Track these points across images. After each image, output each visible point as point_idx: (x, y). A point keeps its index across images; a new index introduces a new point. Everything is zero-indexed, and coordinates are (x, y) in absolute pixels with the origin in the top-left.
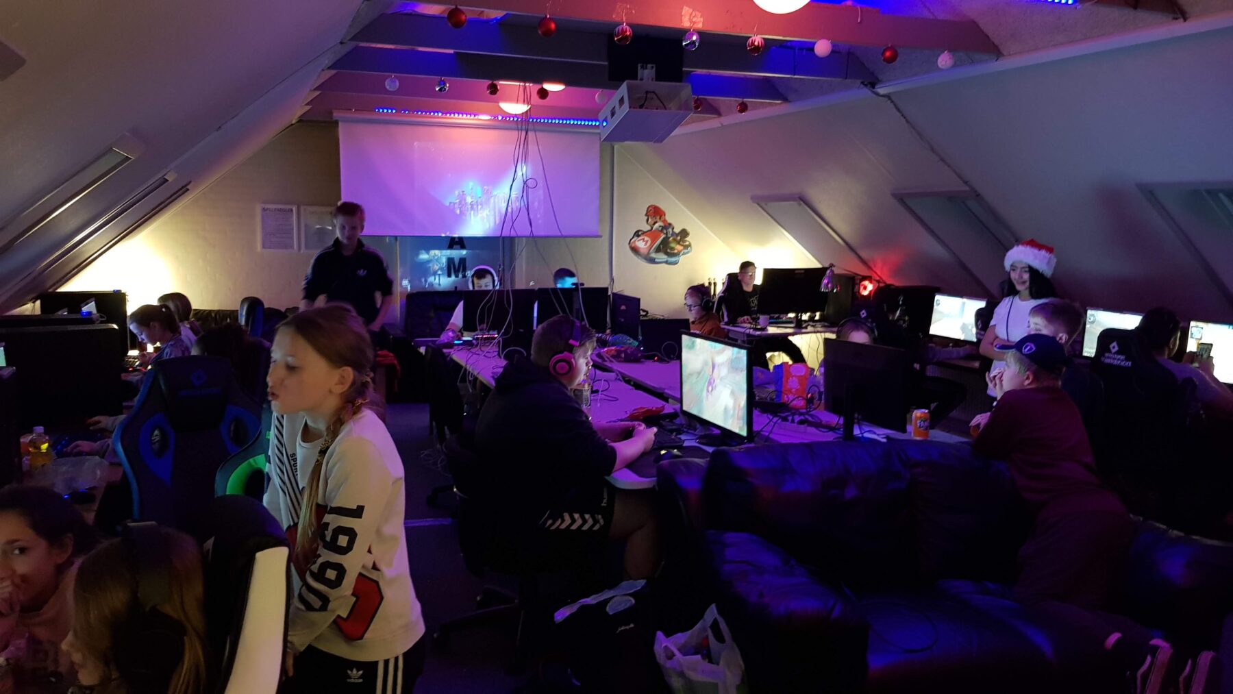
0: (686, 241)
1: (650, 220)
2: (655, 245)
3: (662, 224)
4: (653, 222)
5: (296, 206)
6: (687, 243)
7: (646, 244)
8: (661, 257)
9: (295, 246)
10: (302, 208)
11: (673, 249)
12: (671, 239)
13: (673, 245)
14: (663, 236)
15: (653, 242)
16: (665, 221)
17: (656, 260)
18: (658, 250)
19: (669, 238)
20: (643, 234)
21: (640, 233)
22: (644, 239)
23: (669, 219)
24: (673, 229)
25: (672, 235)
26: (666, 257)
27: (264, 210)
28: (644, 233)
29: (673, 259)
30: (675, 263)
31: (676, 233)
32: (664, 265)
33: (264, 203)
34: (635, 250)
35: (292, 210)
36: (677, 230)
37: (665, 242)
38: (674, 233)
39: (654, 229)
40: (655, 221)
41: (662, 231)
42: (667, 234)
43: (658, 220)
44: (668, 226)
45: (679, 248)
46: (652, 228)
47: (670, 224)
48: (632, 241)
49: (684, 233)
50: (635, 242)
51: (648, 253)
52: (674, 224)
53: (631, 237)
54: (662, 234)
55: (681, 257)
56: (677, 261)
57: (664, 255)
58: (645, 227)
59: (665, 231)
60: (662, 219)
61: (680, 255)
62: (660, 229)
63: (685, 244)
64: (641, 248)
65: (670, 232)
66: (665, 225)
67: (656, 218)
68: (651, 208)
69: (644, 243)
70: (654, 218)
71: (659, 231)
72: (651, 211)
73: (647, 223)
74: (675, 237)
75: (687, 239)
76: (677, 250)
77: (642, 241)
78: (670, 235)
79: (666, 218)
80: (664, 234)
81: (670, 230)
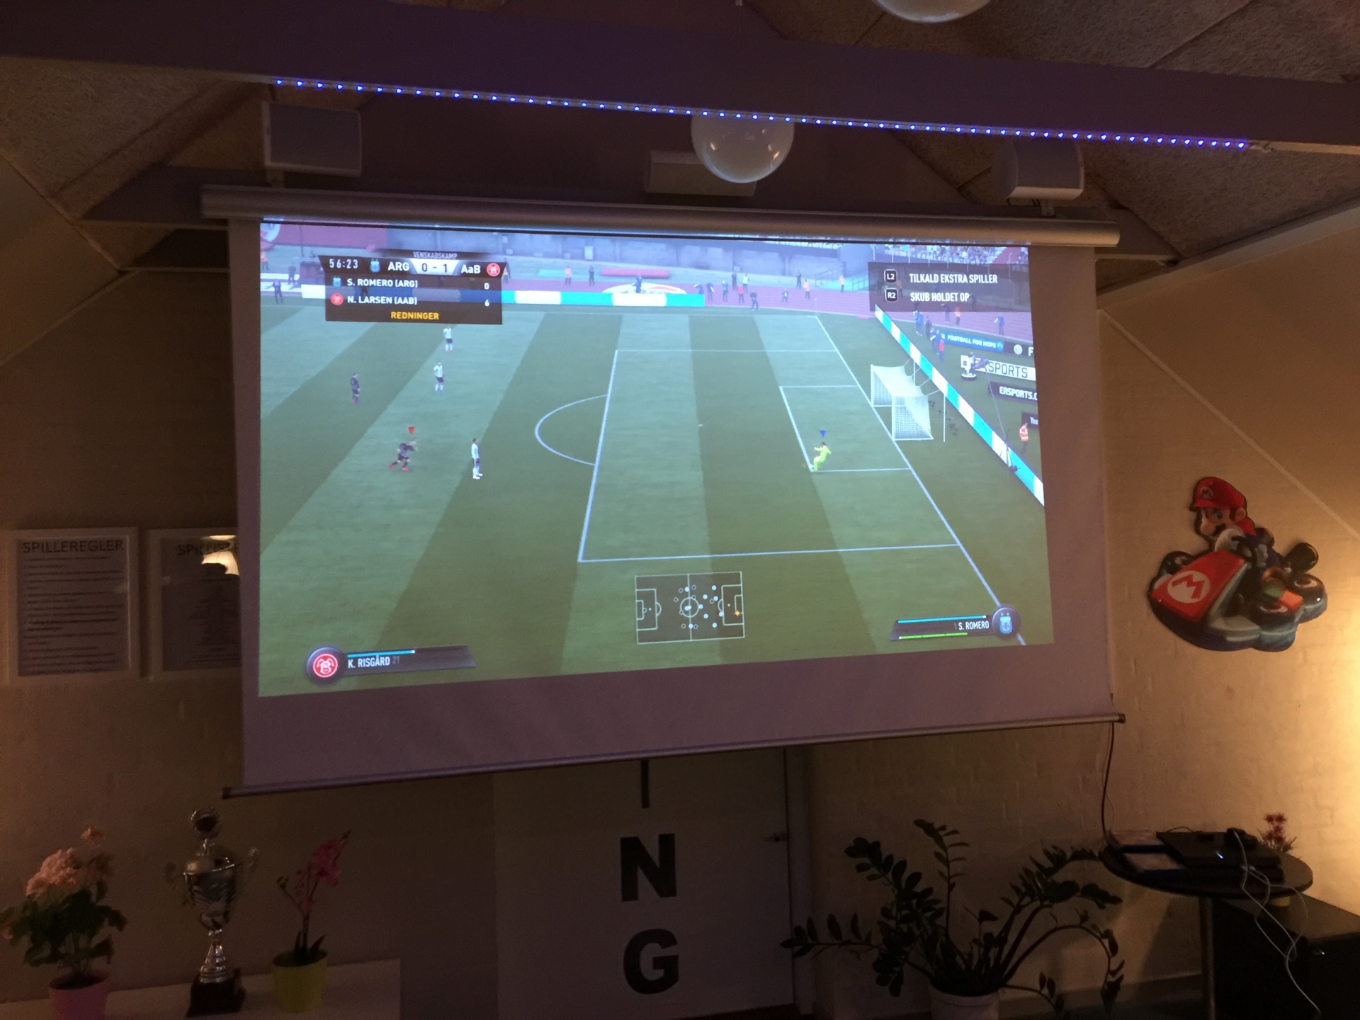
0: (1310, 576)
1: (1204, 521)
2: (1223, 595)
4: (1212, 528)
5: (137, 532)
6: (1314, 584)
7: (1196, 595)
8: (1244, 628)
9: (133, 660)
10: (155, 537)
11: (1274, 602)
12: (1267, 573)
13: (1273, 592)
14: (1244, 566)
15: (1217, 583)
16: (1246, 523)
17: (1230, 639)
18: (1231, 609)
19: (1264, 569)
20: (1185, 563)
21: (1178, 561)
23: (1259, 515)
24: (1271, 542)
25: (1270, 562)
26: (1257, 627)
27: (25, 547)
28: (1189, 559)
29: (1277, 634)
30: (1283, 645)
32: (1252, 651)
33: (22, 526)
34: (1166, 613)
35: (119, 543)
36: (1280, 547)
37: (1251, 584)
38: (1274, 558)
39: (1216, 550)
40: (1220, 523)
41: (1239, 553)
42: (1253, 560)
43: (1227, 520)
44: (1259, 536)
45: (1291, 598)
46: (1211, 544)
47: (1262, 532)
48: (1157, 585)
49: (1303, 556)
50: (1164, 586)
51: (1204, 618)
52: (1273, 531)
53: (1153, 572)
54: (1242, 561)
55: (1300, 626)
56: (1290, 639)
57: (1249, 622)
58: (1190, 543)
59: (1249, 554)
60: (1238, 518)
61: (1297, 619)
62: (1235, 548)
63: (1306, 586)
64: (1182, 604)
65: (1262, 553)
66: (1247, 535)
67: (1220, 517)
68: (1205, 488)
69: (1193, 589)
70: (1216, 515)
71: (1232, 551)
72: (1206, 496)
73: (1197, 531)
74: (1279, 569)
75: (1311, 572)
76: (1286, 605)
77: (1184, 584)
78: (1264, 564)
79: (1249, 516)
80: (1247, 560)
81: (1264, 548)
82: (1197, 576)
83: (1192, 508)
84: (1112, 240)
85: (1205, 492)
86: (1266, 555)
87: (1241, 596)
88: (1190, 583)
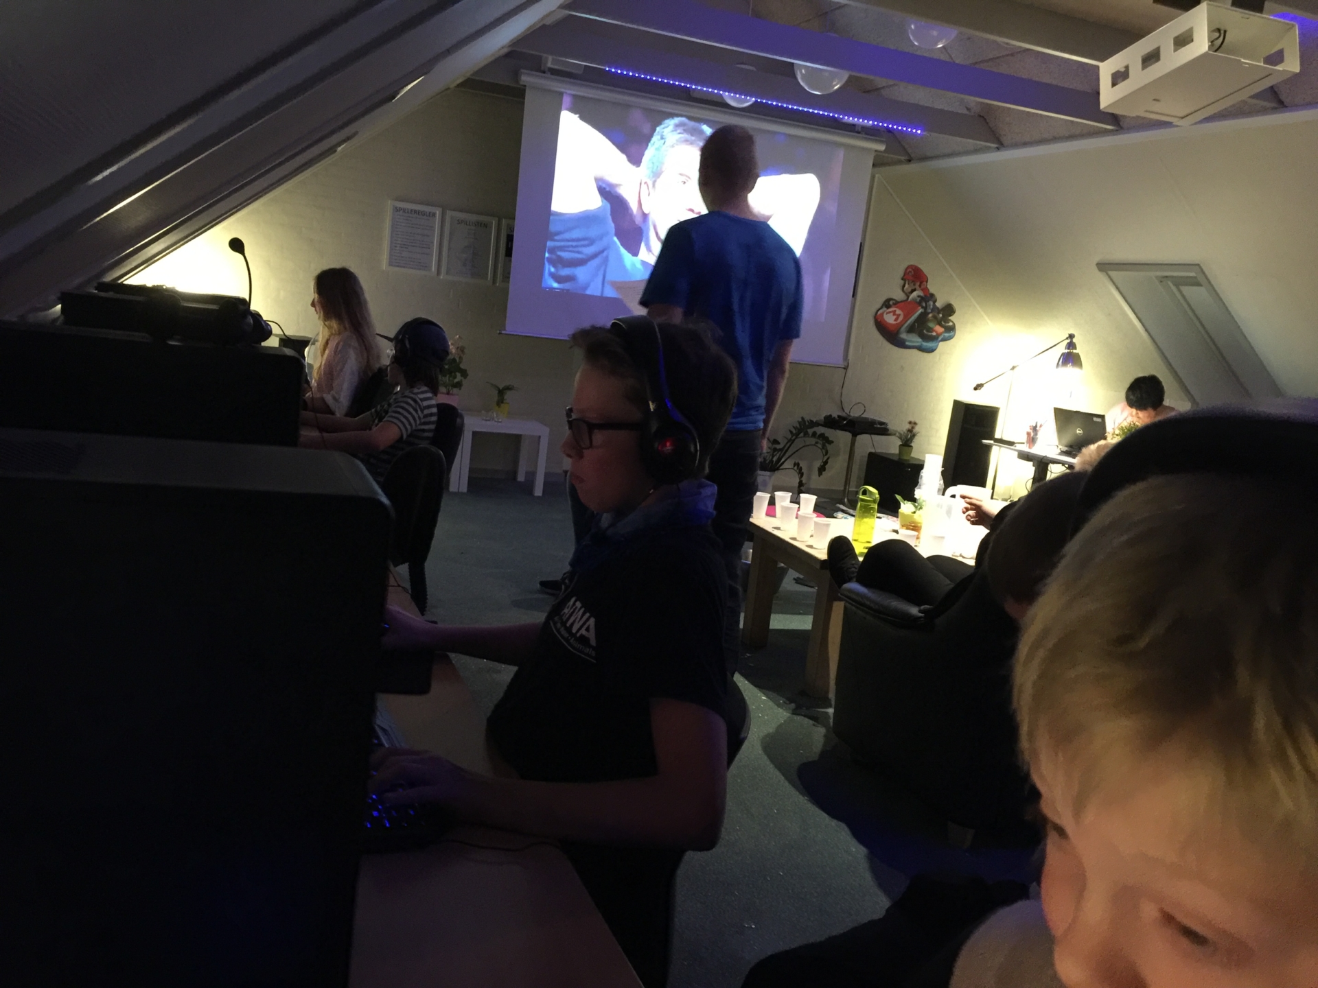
0: (950, 320)
1: (907, 286)
2: (909, 322)
3: (921, 294)
4: (910, 290)
5: (441, 209)
6: (951, 324)
7: (896, 320)
8: (915, 339)
9: (434, 268)
10: (449, 213)
11: (931, 330)
12: (930, 315)
13: (931, 325)
14: (921, 310)
15: (906, 317)
16: (926, 290)
17: (907, 343)
18: (911, 330)
19: (929, 313)
20: (894, 304)
21: (891, 303)
22: (895, 311)
23: (932, 288)
24: (935, 301)
25: (932, 311)
26: (920, 340)
27: (397, 210)
28: (896, 303)
29: (929, 345)
30: (931, 350)
31: (938, 308)
32: (915, 352)
33: (397, 199)
34: (881, 326)
35: (434, 215)
36: (939, 304)
37: (922, 319)
38: (935, 309)
39: (909, 300)
40: (913, 288)
41: (920, 304)
42: (925, 308)
43: (917, 286)
44: (931, 297)
45: (939, 329)
46: (908, 297)
47: (932, 295)
48: (879, 313)
49: (949, 310)
50: (882, 314)
51: (898, 332)
52: (938, 296)
53: (878, 306)
54: (920, 307)
55: (941, 343)
56: (934, 348)
57: (918, 337)
58: (899, 295)
59: (924, 305)
60: (922, 287)
61: (940, 339)
62: (918, 301)
63: (947, 325)
64: (887, 323)
65: (930, 306)
66: (925, 296)
67: (914, 285)
68: (910, 270)
69: (895, 317)
70: (912, 284)
71: (917, 302)
72: (910, 274)
73: (903, 290)
74: (936, 314)
75: (950, 318)
76: (936, 332)
77: (892, 314)
78: (930, 311)
79: (928, 286)
80: (922, 307)
81: (931, 303)
82: (898, 312)
83: (902, 279)
84: (882, 147)
85: (910, 272)
86: (932, 307)
87: (916, 324)
88: (894, 314)
